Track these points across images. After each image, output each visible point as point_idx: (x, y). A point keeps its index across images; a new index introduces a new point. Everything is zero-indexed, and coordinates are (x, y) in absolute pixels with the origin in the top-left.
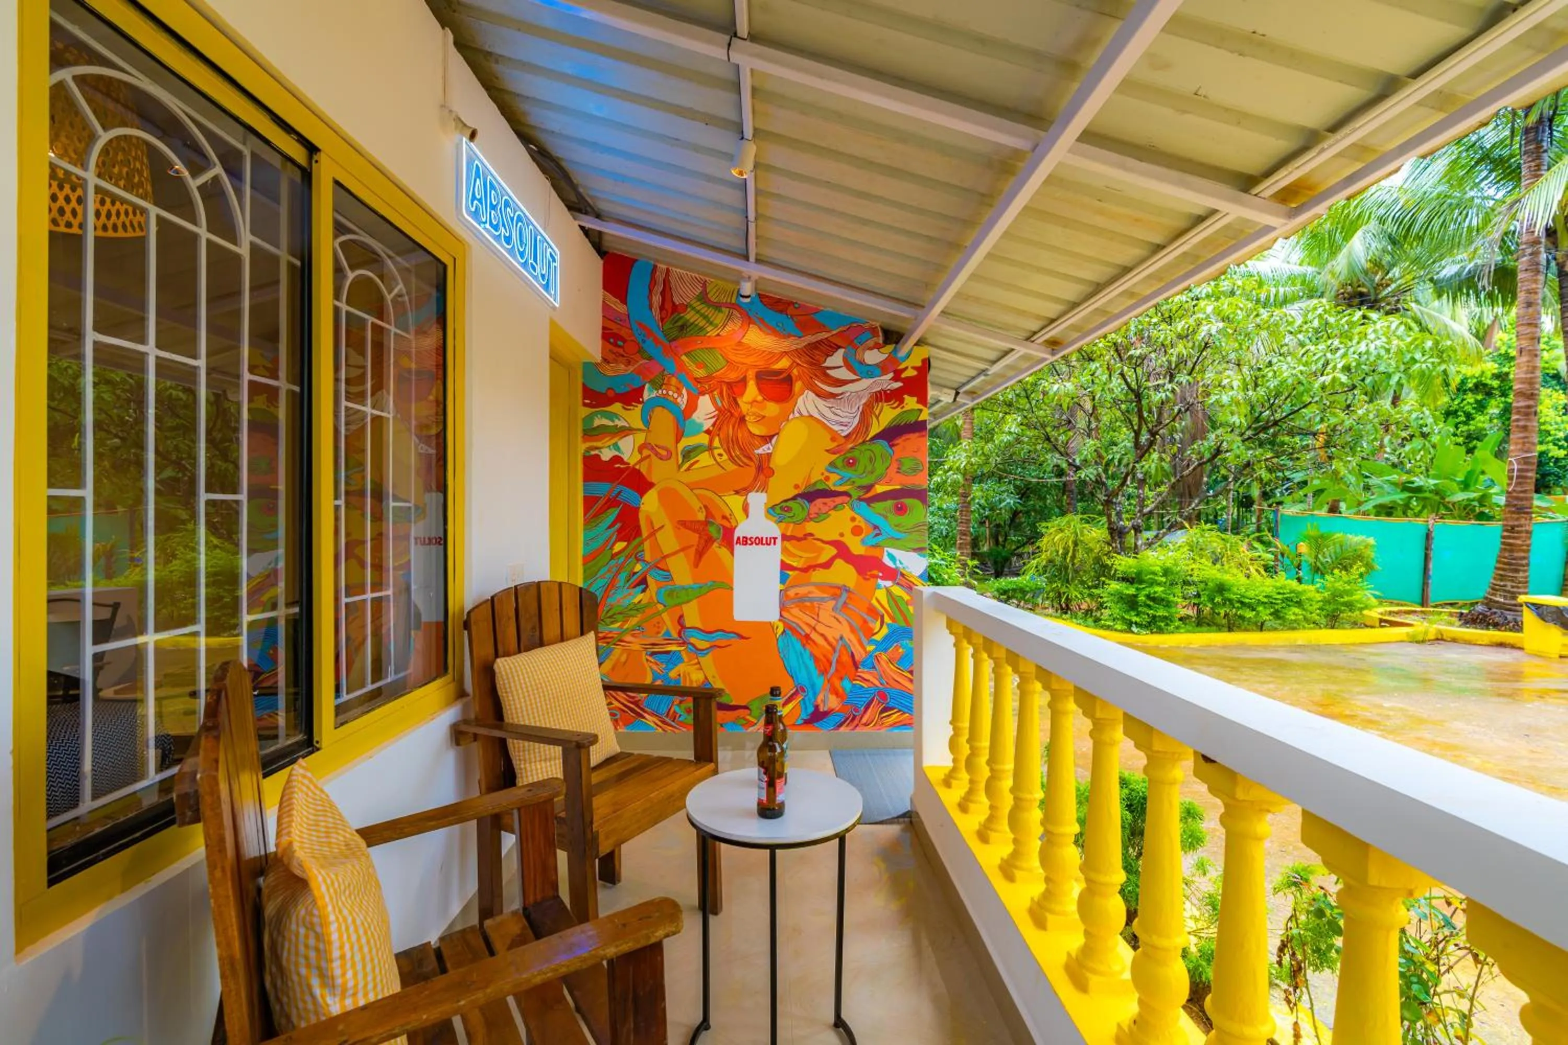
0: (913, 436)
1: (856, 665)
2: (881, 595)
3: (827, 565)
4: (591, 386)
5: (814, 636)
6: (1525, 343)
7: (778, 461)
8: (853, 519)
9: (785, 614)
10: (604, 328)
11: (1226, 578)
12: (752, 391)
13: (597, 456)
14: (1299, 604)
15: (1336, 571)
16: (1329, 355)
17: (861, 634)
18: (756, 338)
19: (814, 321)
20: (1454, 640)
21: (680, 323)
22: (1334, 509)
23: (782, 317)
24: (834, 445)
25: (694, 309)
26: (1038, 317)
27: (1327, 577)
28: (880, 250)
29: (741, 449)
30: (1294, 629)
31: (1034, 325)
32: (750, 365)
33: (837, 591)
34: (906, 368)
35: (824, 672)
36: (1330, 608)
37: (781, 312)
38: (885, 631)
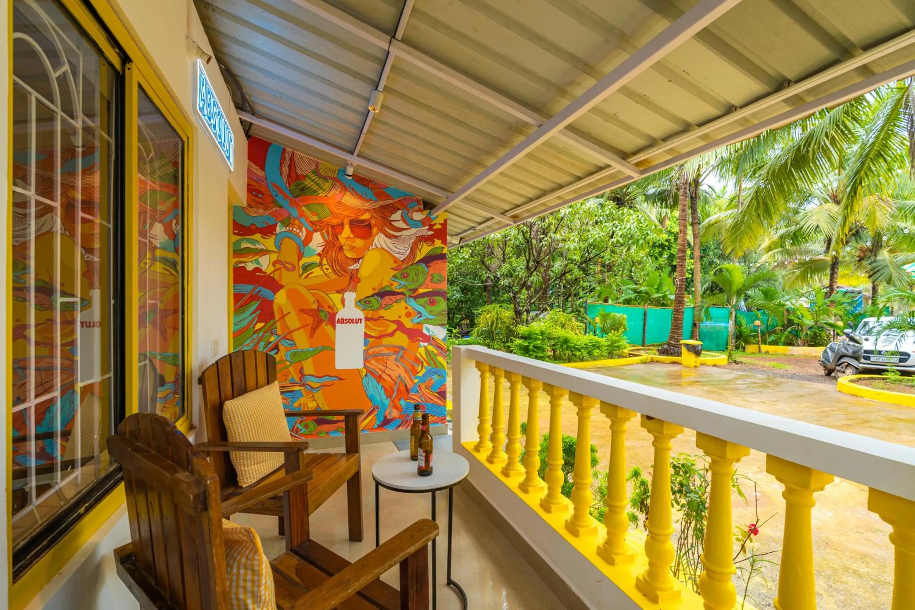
0: (439, 262)
1: (408, 391)
2: (422, 351)
3: (392, 334)
4: (239, 221)
5: (384, 376)
6: (682, 228)
7: (364, 273)
8: (406, 308)
9: (367, 364)
10: (249, 185)
11: (569, 335)
12: (347, 231)
13: (244, 267)
14: (598, 348)
15: (612, 331)
16: (614, 229)
17: (411, 373)
18: (349, 199)
19: (384, 192)
20: (657, 362)
21: (301, 187)
22: (606, 301)
23: (365, 189)
24: (395, 265)
25: (310, 178)
26: (511, 203)
27: (610, 334)
28: (436, 160)
29: (340, 266)
30: (595, 360)
31: (507, 207)
32: (346, 215)
33: (397, 349)
34: (436, 224)
35: (389, 396)
36: (610, 349)
37: (365, 185)
38: (424, 371)
